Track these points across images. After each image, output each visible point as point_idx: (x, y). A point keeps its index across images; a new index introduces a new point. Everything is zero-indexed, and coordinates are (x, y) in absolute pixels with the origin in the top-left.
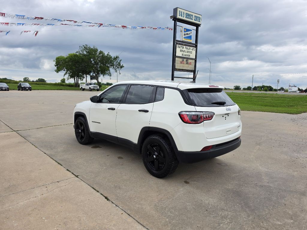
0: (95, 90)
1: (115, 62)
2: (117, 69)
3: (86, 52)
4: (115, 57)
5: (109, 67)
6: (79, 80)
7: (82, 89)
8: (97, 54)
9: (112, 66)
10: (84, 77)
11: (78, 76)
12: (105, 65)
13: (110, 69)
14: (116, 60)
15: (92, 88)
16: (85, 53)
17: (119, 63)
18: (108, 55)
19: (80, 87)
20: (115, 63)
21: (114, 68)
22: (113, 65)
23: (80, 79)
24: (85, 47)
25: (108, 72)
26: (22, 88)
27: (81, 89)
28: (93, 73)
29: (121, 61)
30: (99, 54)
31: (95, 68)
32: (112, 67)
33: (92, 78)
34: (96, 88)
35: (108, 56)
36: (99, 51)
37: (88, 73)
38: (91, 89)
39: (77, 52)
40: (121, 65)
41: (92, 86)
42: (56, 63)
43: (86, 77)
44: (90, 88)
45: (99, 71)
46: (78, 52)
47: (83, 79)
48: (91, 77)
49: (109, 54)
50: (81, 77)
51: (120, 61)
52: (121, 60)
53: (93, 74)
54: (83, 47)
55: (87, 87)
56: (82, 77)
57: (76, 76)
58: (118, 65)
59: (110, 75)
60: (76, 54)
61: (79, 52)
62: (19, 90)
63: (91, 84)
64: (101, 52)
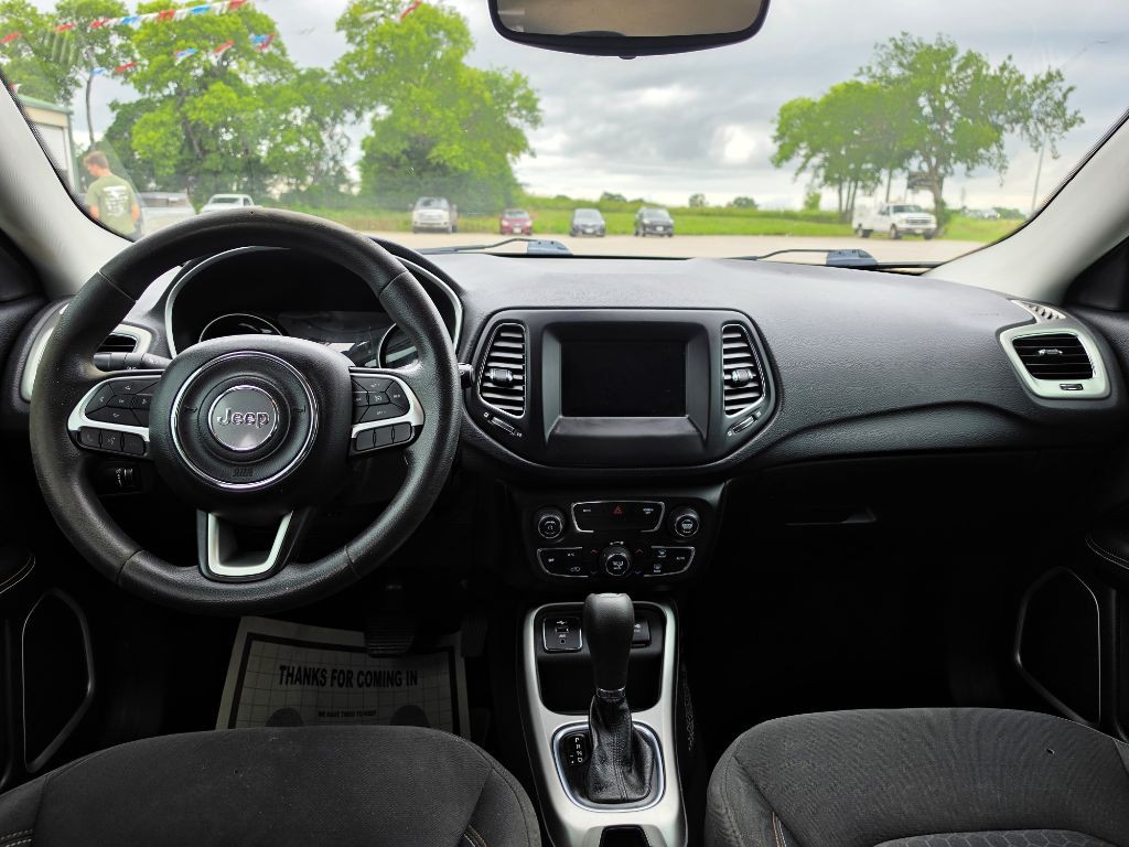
0: (916, 235)
1: (1038, 101)
2: (1044, 137)
3: (901, 64)
4: (1043, 77)
5: (999, 129)
6: (859, 192)
7: (860, 233)
8: (949, 67)
9: (1017, 121)
10: (879, 181)
11: (856, 177)
12: (984, 119)
13: (1006, 137)
14: (1046, 89)
15: (903, 226)
16: (895, 71)
17: (1060, 105)
18: (1003, 68)
19: (855, 225)
20: (1034, 107)
21: (1028, 130)
22: (1023, 118)
23: (864, 187)
24: (896, 46)
25: (994, 149)
26: (645, 226)
27: (856, 231)
28: (921, 158)
29: (1070, 95)
30: (961, 69)
31: (933, 133)
32: (1018, 128)
33: (914, 183)
34: (919, 229)
35: (1006, 74)
36: (962, 53)
37: (899, 161)
38: (897, 232)
39: (861, 69)
40: (1069, 113)
41: (904, 216)
42: (778, 130)
43: (891, 177)
44: (894, 226)
45: (951, 148)
46: (865, 70)
47: (874, 190)
48: (911, 177)
49: (1011, 64)
50: (867, 180)
51: (1065, 96)
52: (1071, 89)
53: (920, 163)
54: (891, 46)
55: (883, 225)
56: (872, 178)
57: (849, 179)
58: (1048, 114)
59: (1003, 167)
60: (858, 83)
61: (870, 69)
62: (637, 234)
63: (899, 209)
64: (971, 60)
